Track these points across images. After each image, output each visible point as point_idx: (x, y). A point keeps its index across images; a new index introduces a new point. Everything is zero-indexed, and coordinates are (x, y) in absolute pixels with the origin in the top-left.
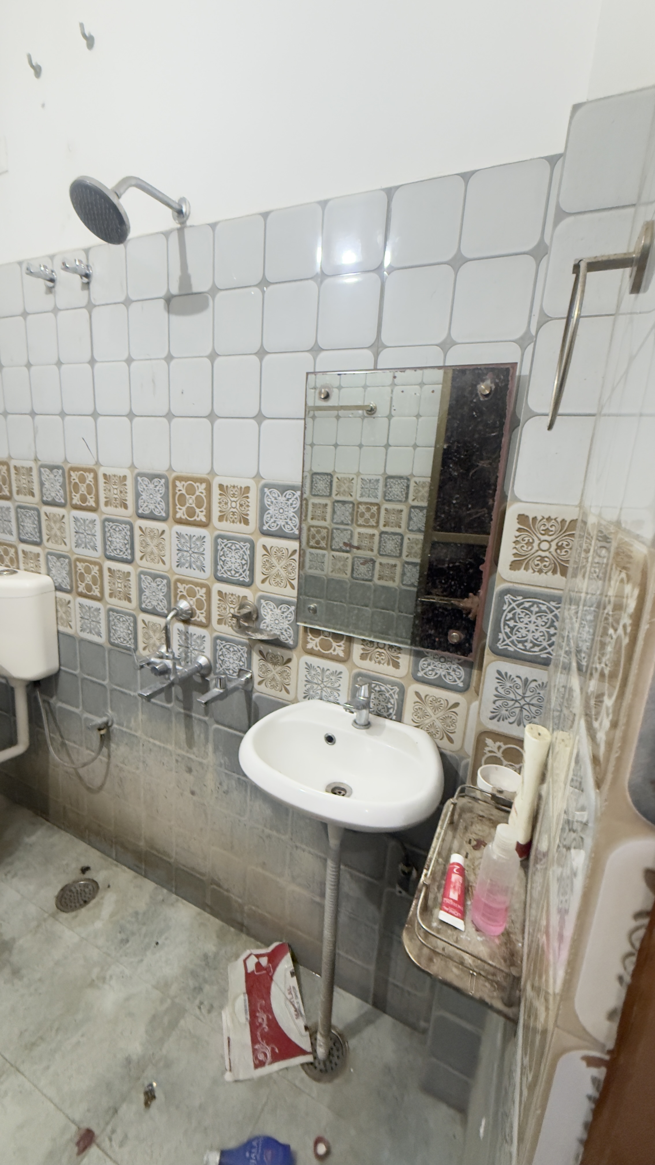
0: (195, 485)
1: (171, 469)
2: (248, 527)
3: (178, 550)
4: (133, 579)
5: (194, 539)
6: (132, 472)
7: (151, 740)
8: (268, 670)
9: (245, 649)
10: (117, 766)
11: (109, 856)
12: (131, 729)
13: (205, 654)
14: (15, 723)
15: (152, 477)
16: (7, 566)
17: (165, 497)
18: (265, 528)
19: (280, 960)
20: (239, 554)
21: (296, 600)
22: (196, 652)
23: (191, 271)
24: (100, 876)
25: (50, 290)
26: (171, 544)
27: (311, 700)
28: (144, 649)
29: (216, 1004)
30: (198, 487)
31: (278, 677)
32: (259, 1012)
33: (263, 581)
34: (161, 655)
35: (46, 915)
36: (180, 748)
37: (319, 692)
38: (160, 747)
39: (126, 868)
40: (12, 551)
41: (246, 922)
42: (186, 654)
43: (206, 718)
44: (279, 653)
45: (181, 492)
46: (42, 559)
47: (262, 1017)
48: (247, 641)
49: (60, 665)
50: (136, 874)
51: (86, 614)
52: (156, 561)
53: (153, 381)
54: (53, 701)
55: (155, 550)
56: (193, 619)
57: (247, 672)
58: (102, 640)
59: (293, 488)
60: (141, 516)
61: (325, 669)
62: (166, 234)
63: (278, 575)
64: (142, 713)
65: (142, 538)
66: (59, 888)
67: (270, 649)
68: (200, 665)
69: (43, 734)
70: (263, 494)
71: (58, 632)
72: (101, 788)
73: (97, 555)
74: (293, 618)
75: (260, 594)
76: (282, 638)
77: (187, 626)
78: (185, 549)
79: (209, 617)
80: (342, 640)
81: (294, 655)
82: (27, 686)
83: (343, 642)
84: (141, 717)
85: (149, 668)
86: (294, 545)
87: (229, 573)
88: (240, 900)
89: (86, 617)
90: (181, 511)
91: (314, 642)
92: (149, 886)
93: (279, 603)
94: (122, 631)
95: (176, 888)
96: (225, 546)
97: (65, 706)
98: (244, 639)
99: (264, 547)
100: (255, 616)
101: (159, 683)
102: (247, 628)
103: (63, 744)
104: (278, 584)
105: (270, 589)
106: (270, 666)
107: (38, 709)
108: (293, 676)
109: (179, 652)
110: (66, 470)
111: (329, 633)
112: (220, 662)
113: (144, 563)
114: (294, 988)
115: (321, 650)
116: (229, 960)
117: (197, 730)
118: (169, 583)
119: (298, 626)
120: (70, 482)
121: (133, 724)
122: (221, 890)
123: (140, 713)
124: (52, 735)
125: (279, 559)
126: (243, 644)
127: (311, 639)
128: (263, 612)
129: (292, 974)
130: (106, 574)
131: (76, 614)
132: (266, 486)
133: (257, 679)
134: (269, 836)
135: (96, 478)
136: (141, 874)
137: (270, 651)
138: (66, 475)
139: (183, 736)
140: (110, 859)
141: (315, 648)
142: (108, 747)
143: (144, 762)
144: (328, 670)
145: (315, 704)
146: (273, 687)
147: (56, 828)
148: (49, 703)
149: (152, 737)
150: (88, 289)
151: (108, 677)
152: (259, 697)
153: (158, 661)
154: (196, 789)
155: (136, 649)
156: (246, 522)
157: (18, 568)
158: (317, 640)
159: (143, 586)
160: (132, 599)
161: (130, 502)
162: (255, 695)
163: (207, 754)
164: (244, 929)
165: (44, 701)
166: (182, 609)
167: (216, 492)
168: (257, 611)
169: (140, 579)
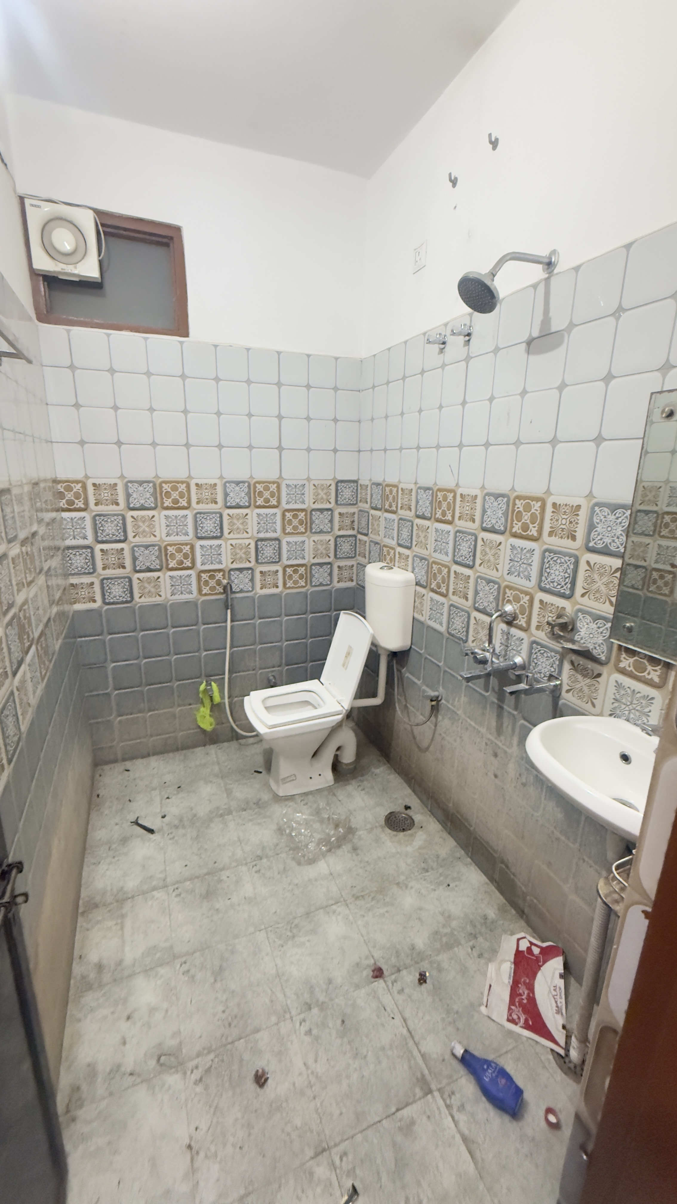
0: (532, 503)
1: (513, 489)
2: (574, 543)
3: (510, 560)
4: (472, 581)
5: (525, 551)
6: (482, 492)
7: (469, 720)
8: (576, 681)
9: (558, 657)
10: (440, 734)
11: (427, 807)
12: (454, 707)
13: (521, 655)
14: (377, 681)
15: (497, 496)
16: (388, 563)
17: (506, 514)
18: (591, 544)
19: (552, 958)
20: (563, 568)
21: (612, 616)
22: (515, 652)
23: (552, 314)
24: (418, 818)
25: (442, 351)
26: (505, 554)
27: (616, 719)
28: (473, 641)
29: (486, 955)
30: (534, 505)
31: (586, 689)
32: (521, 984)
33: (583, 595)
34: (484, 648)
35: (377, 824)
36: (490, 734)
37: (627, 712)
38: (474, 728)
39: (436, 821)
40: (392, 552)
41: (526, 910)
42: (506, 651)
43: (515, 713)
44: (589, 666)
45: (519, 509)
46: (410, 559)
47: (523, 990)
48: (560, 650)
49: (412, 644)
50: (443, 829)
51: (435, 607)
52: (492, 568)
53: (508, 414)
54: (403, 670)
55: (492, 559)
56: (515, 622)
57: (557, 679)
58: (443, 629)
59: (624, 507)
60: (485, 530)
61: (636, 692)
62: (535, 286)
63: (598, 591)
64: (465, 696)
65: (483, 548)
66: (388, 812)
67: (582, 661)
68: (515, 663)
69: (394, 695)
70: (593, 511)
71: (414, 618)
72: (427, 749)
73: (447, 559)
74: (608, 634)
75: (578, 607)
76: (595, 652)
77: (509, 627)
78: (516, 559)
79: (529, 622)
80: (659, 665)
81: (605, 670)
82: (389, 655)
83: (659, 667)
84: (463, 699)
85: (472, 656)
86: (617, 563)
87: (552, 585)
88: (523, 888)
89: (434, 609)
90: (517, 526)
91: (628, 662)
92: (451, 843)
93: (596, 618)
94: (458, 624)
95: (472, 854)
96: (552, 559)
97: (411, 677)
98: (556, 646)
99: (588, 563)
100: (570, 627)
101: (478, 670)
102: (561, 637)
103: (406, 707)
104: (597, 599)
105: (588, 603)
106: (579, 677)
107: (393, 674)
108: (601, 691)
109: (500, 649)
110: (435, 491)
111: (646, 655)
112: (534, 665)
113: (481, 569)
114: (560, 989)
115: (634, 670)
116: (505, 931)
117: (506, 722)
118: (499, 588)
119: (612, 643)
120: (436, 500)
121: (456, 703)
122: (509, 872)
123: (463, 695)
124: (399, 697)
125: (601, 575)
126: (556, 652)
127: (625, 658)
128: (579, 624)
129: (561, 976)
130: (452, 575)
131: (427, 605)
132: (597, 504)
133: (565, 687)
134: (558, 839)
135: (454, 497)
136: (446, 830)
137: (581, 663)
138: (435, 494)
139: (494, 724)
140: (425, 809)
141: (628, 668)
142: (436, 717)
143: (461, 737)
144: (639, 692)
145: (621, 723)
146: (580, 698)
147: (393, 770)
148: (401, 672)
149: (469, 717)
150: (468, 345)
151: (443, 660)
152: (564, 704)
153: (480, 652)
154: (499, 774)
155: (466, 641)
156: (574, 538)
157: (394, 566)
158: (631, 660)
159: (479, 589)
160: (469, 599)
161: (478, 518)
162: (561, 702)
163: (512, 746)
164: (524, 916)
165: (398, 670)
166: (505, 612)
167: (549, 509)
168: (573, 623)
169: (477, 582)
